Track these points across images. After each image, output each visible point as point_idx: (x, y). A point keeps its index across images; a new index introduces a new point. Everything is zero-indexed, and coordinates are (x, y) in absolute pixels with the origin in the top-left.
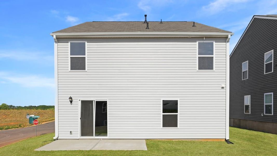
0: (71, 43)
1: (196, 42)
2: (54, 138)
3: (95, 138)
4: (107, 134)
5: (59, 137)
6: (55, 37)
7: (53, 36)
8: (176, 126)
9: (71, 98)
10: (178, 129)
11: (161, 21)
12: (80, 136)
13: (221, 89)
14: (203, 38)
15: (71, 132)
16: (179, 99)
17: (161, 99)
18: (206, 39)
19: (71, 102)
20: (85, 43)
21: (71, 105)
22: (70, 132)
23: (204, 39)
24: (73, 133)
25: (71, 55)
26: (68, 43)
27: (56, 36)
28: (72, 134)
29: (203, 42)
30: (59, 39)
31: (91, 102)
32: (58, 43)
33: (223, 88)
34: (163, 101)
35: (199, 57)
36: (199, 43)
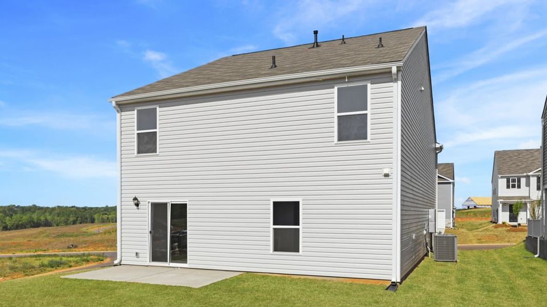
0: (138, 111)
1: (334, 88)
2: (116, 262)
3: (170, 266)
4: (187, 260)
5: (122, 261)
6: (114, 104)
7: (111, 102)
8: (296, 250)
9: (135, 199)
10: (301, 256)
11: (342, 38)
12: (150, 262)
13: (383, 177)
14: (344, 78)
15: (137, 253)
16: (301, 199)
17: (271, 199)
18: (351, 80)
19: (137, 205)
20: (156, 108)
21: (137, 210)
22: (135, 254)
23: (347, 80)
24: (140, 255)
25: (138, 130)
26: (134, 110)
27: (116, 102)
28: (139, 257)
29: (346, 86)
30: (122, 106)
31: (165, 205)
32: (121, 112)
33: (387, 175)
34: (274, 202)
35: (338, 116)
36: (338, 88)
